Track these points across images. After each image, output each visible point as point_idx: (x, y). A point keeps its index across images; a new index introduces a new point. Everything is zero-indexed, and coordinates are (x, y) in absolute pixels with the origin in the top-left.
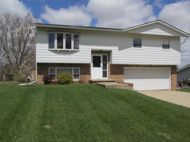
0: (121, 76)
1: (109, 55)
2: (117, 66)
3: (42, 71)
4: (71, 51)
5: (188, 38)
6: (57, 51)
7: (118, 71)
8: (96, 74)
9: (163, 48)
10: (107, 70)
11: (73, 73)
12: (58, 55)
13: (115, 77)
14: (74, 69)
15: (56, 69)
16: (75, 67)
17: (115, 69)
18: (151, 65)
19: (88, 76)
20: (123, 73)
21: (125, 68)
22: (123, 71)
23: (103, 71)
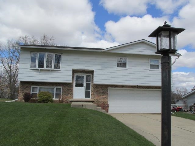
0: (104, 96)
1: (93, 75)
2: (101, 87)
3: (25, 89)
4: (51, 70)
5: (178, 58)
6: (38, 70)
7: (102, 92)
8: (79, 93)
9: (151, 68)
10: (91, 90)
11: (55, 93)
12: (39, 73)
13: (98, 98)
14: (57, 88)
15: (38, 87)
16: (57, 86)
17: (99, 89)
18: (137, 86)
19: (69, 95)
20: (107, 93)
21: (109, 88)
22: (108, 92)
23: (86, 91)
